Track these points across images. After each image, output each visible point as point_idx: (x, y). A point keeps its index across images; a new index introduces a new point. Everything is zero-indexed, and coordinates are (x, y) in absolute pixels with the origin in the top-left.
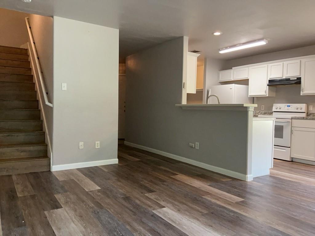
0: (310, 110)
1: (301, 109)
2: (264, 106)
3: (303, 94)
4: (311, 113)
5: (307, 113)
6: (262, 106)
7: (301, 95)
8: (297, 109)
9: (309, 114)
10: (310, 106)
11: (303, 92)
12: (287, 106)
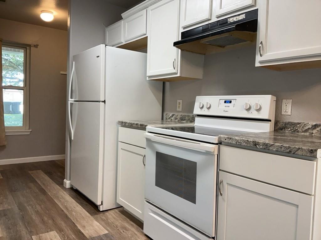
0: (283, 113)
1: (259, 110)
2: (181, 101)
3: (261, 62)
4: (286, 124)
5: (276, 123)
6: (178, 101)
7: (257, 65)
8: (248, 109)
9: (280, 125)
10: (284, 101)
11: (261, 56)
12: (225, 102)
